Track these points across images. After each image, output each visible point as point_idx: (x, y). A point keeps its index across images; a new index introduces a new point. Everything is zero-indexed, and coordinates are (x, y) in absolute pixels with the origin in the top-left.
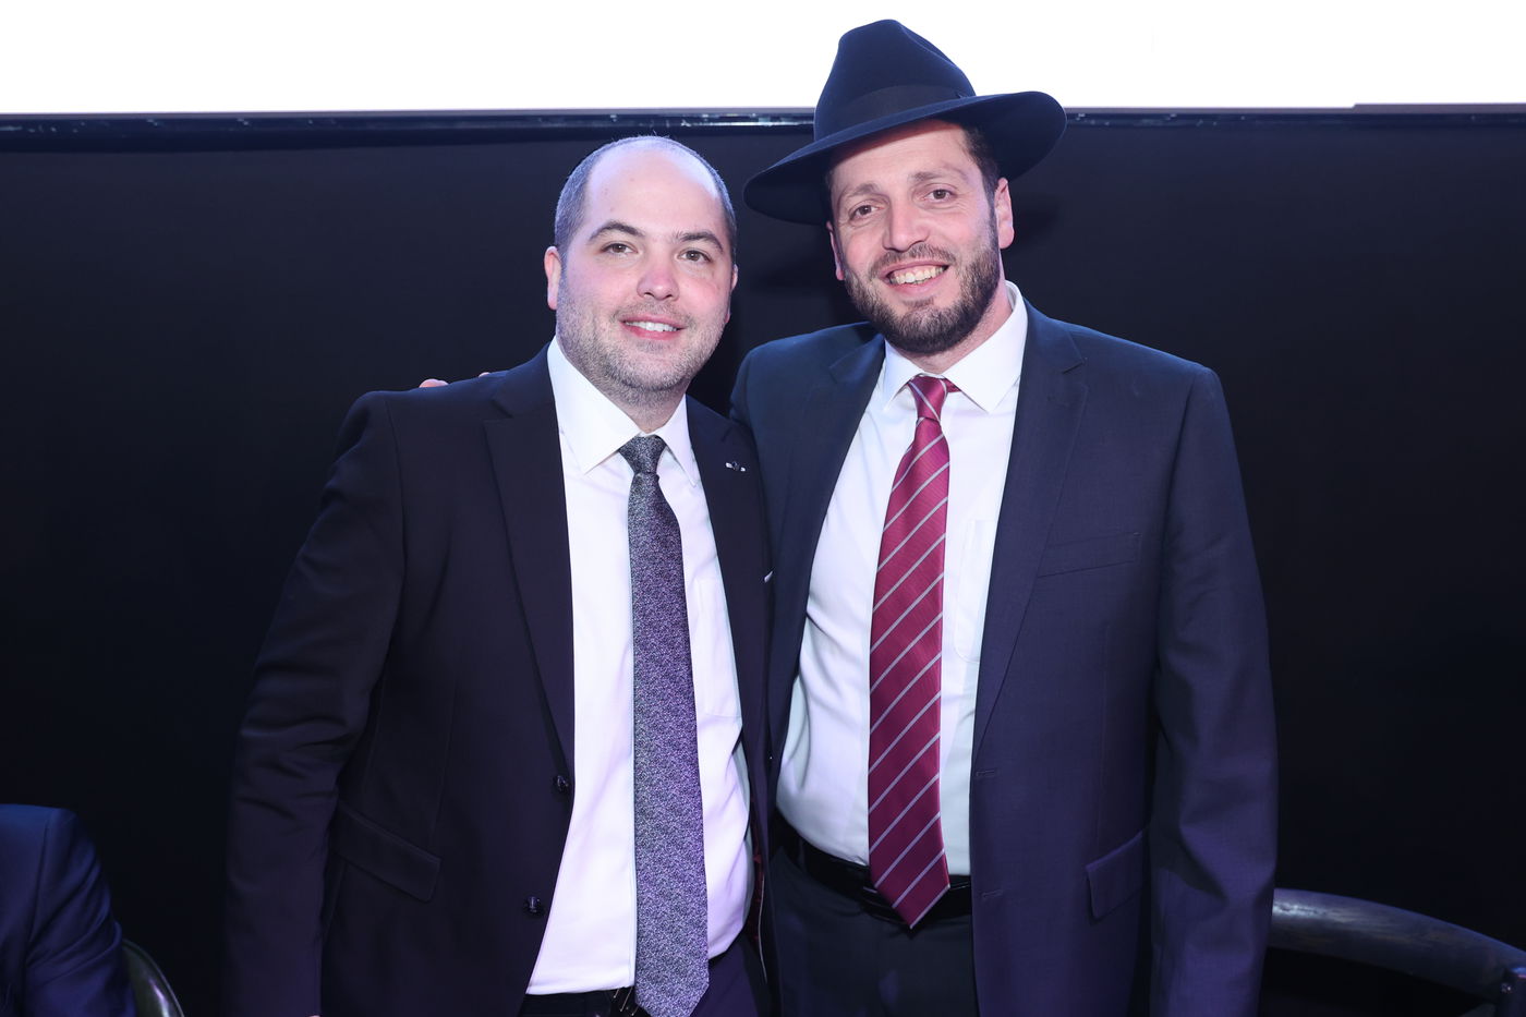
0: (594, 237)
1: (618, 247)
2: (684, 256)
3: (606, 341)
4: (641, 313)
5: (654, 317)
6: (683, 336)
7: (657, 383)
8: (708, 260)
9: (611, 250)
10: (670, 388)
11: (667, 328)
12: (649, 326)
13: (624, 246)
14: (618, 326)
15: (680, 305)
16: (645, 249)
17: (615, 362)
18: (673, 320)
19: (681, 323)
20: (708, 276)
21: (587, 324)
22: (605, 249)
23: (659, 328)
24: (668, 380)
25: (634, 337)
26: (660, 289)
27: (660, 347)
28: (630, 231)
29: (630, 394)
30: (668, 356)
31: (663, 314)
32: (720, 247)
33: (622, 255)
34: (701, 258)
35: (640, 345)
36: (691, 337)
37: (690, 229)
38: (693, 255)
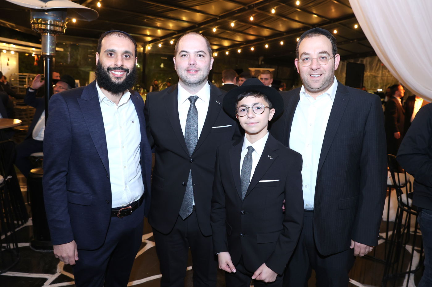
0: (179, 54)
1: (185, 55)
2: (198, 56)
3: (184, 75)
4: (189, 69)
5: (192, 69)
6: (199, 72)
7: (194, 82)
8: (203, 56)
9: (183, 56)
10: (197, 83)
11: (195, 71)
12: (191, 71)
13: (186, 55)
14: (186, 72)
15: (197, 66)
16: (190, 55)
17: (186, 79)
18: (196, 69)
19: (198, 70)
20: (203, 60)
21: (180, 72)
22: (182, 56)
23: (193, 71)
24: (196, 81)
25: (189, 73)
26: (192, 63)
27: (194, 75)
28: (186, 52)
29: (189, 85)
30: (196, 76)
31: (194, 69)
32: (205, 53)
33: (185, 57)
34: (202, 56)
35: (190, 75)
36: (201, 72)
37: (198, 50)
38: (200, 55)
